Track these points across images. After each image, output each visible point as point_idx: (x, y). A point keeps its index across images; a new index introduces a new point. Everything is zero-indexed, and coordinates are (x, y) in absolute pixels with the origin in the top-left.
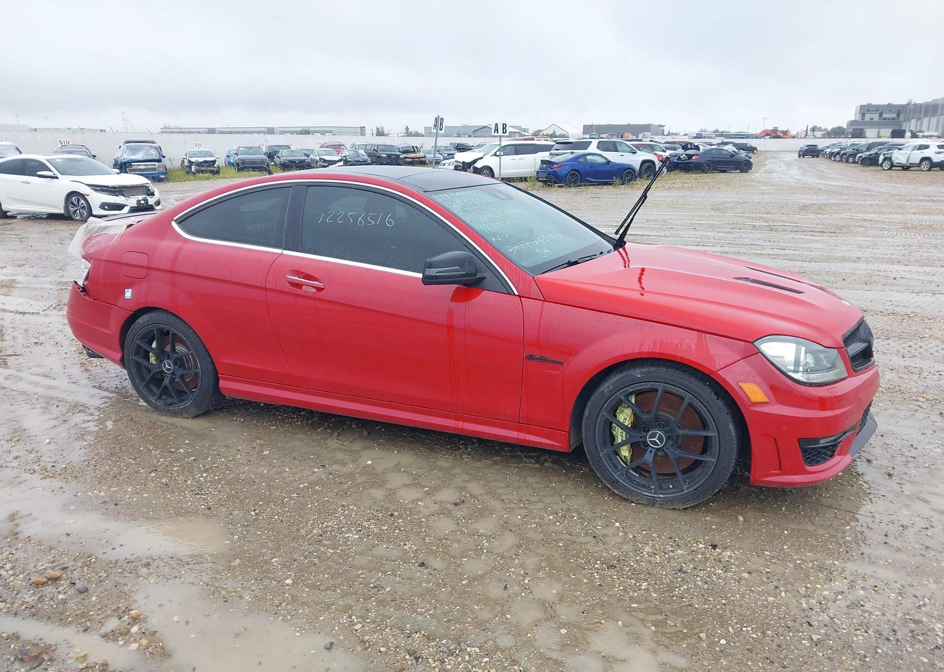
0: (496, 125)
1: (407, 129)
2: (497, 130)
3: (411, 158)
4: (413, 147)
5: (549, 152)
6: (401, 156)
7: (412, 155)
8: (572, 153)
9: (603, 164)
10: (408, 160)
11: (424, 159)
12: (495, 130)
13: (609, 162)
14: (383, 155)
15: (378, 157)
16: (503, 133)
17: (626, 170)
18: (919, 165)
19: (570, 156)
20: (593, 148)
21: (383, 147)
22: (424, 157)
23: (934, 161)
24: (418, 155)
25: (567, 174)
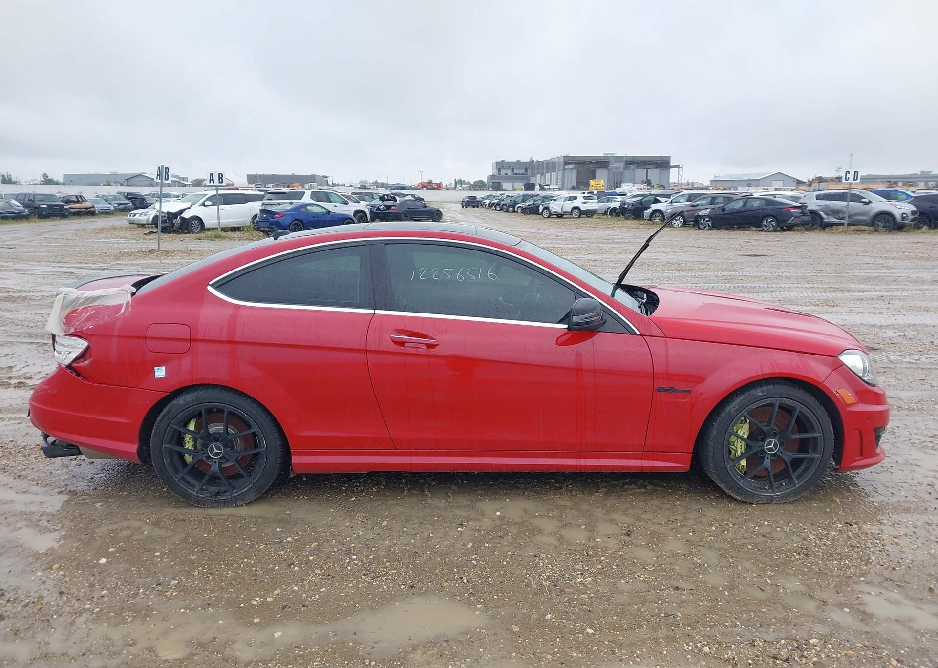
0: (211, 174)
1: (45, 176)
2: (213, 180)
3: (77, 209)
4: (76, 197)
5: (261, 202)
6: (65, 207)
7: (78, 205)
8: (291, 203)
9: (324, 214)
10: (72, 210)
11: (92, 209)
12: (210, 180)
13: (329, 212)
14: (42, 206)
15: (36, 208)
16: (220, 183)
17: (345, 220)
18: (571, 213)
19: (289, 207)
20: (307, 199)
21: (41, 197)
22: (93, 207)
23: (582, 210)
24: (83, 205)
25: (290, 224)
